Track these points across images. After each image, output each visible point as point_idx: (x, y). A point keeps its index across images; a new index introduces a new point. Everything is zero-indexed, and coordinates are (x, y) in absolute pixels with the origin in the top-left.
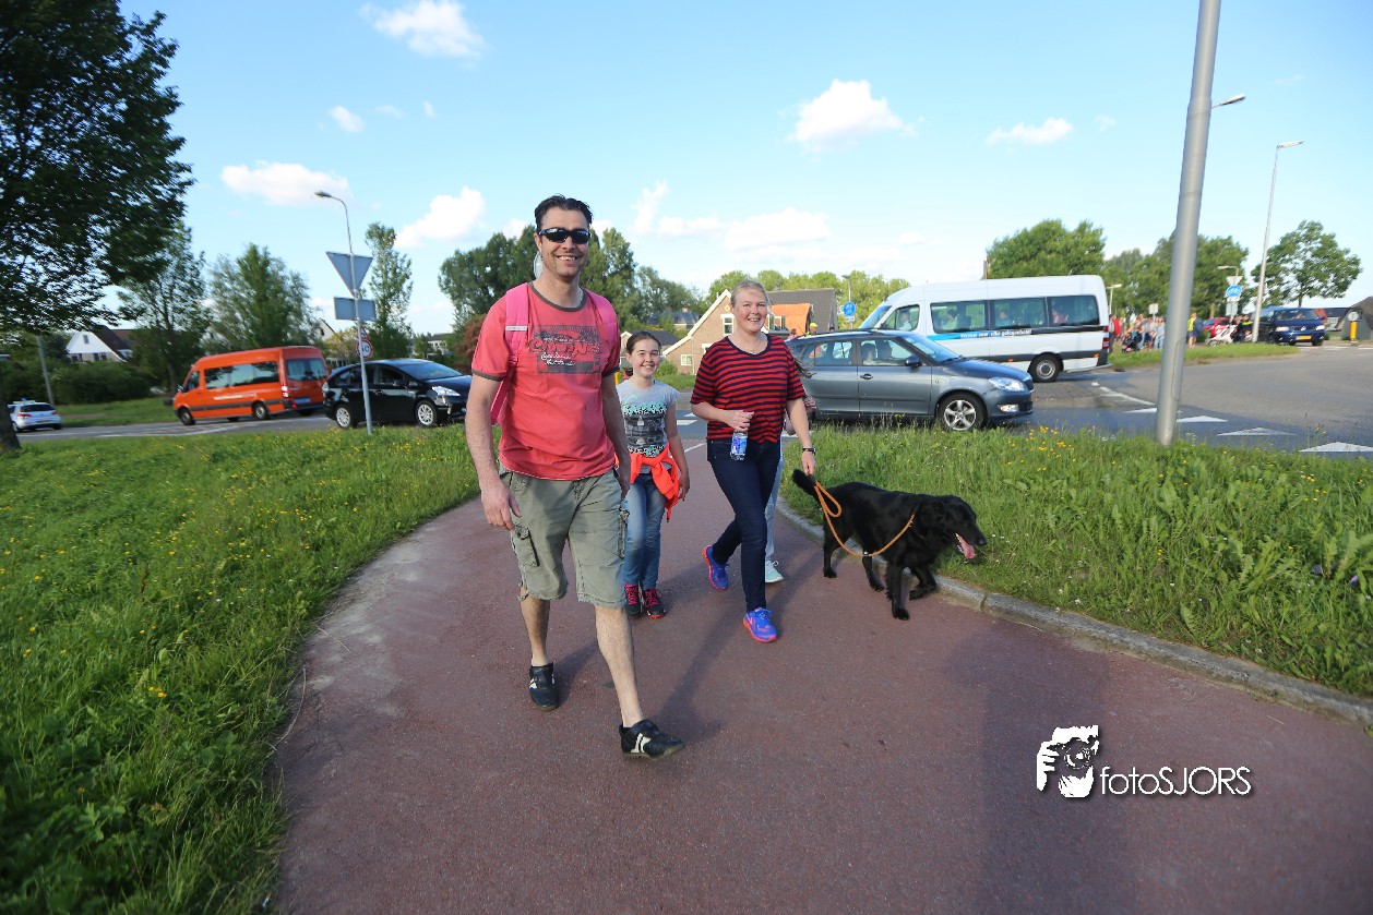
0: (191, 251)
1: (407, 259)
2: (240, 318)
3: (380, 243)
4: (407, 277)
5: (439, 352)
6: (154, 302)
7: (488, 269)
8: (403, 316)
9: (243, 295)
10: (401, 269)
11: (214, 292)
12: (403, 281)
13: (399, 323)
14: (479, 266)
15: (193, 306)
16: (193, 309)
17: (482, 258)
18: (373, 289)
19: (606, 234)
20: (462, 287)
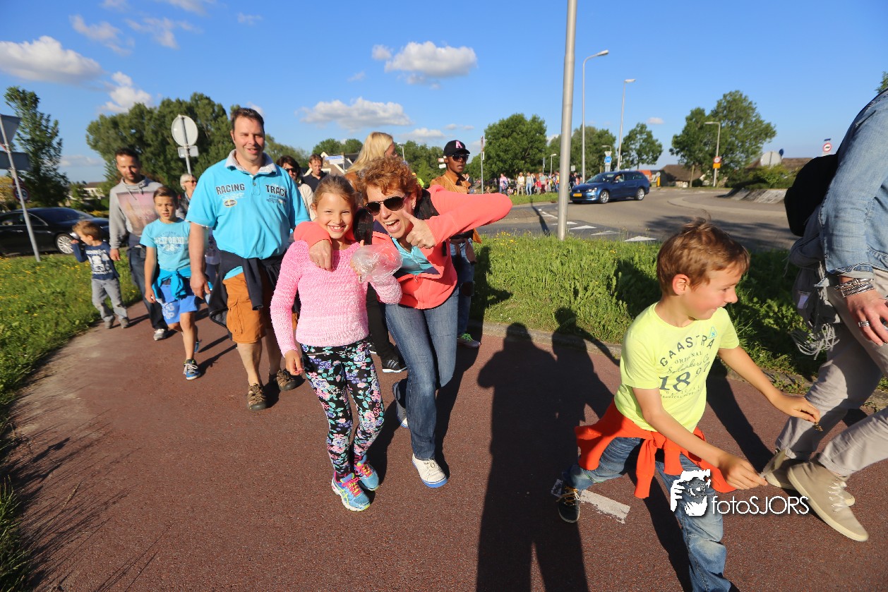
1: (52, 119)
3: (25, 105)
4: (57, 135)
5: (96, 197)
7: (133, 131)
8: (55, 167)
10: (47, 127)
12: (51, 138)
13: (53, 173)
14: (124, 128)
17: (125, 122)
18: (22, 144)
19: (232, 109)
20: (109, 144)
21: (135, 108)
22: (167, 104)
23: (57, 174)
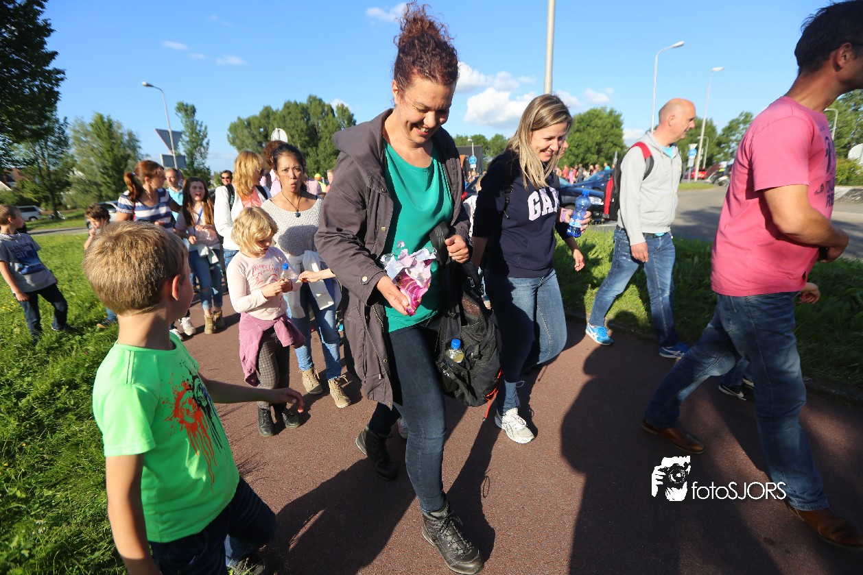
0: (57, 117)
1: (204, 125)
2: (94, 162)
3: (186, 115)
6: (35, 152)
7: (262, 130)
8: (203, 161)
9: (95, 146)
10: (200, 131)
11: (74, 144)
12: (203, 139)
13: (202, 166)
14: (255, 128)
15: (62, 154)
16: (60, 155)
17: (256, 122)
18: (183, 145)
19: (338, 108)
20: (244, 142)
21: (263, 111)
22: (287, 106)
23: (205, 167)
